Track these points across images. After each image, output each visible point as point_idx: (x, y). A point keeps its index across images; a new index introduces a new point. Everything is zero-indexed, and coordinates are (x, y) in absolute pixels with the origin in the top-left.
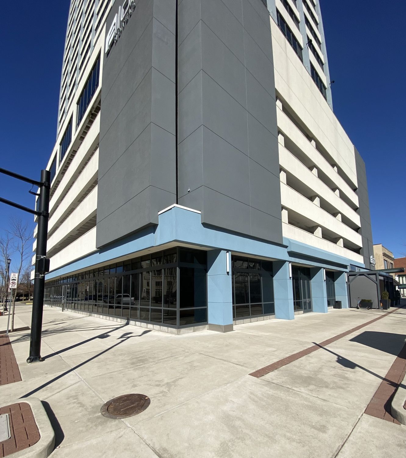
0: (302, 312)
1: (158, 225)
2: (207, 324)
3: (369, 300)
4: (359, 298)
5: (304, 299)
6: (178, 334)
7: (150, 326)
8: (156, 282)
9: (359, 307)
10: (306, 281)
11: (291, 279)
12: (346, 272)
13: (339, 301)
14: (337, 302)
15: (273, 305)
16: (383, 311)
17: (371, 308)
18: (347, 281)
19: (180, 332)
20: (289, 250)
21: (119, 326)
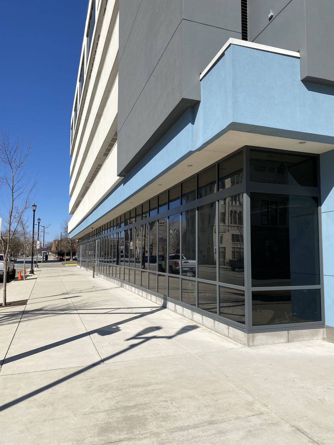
1: (200, 101)
2: (323, 326)
6: (249, 345)
7: (198, 318)
8: (233, 235)
19: (253, 341)
21: (148, 310)
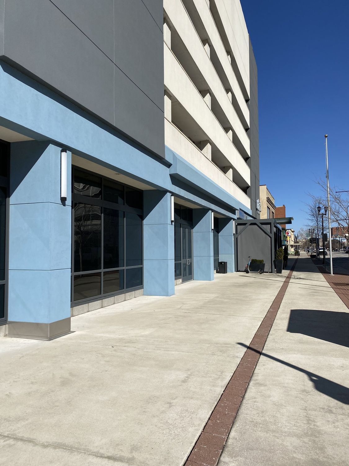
0: (181, 280)
2: (5, 322)
3: (261, 260)
4: (249, 257)
5: (183, 259)
9: (249, 271)
10: (187, 230)
11: (173, 223)
12: (234, 219)
13: (224, 262)
14: (221, 263)
15: (141, 270)
16: (278, 275)
17: (263, 272)
18: (234, 233)
20: (172, 172)
